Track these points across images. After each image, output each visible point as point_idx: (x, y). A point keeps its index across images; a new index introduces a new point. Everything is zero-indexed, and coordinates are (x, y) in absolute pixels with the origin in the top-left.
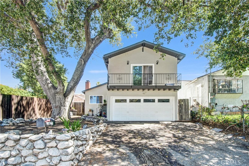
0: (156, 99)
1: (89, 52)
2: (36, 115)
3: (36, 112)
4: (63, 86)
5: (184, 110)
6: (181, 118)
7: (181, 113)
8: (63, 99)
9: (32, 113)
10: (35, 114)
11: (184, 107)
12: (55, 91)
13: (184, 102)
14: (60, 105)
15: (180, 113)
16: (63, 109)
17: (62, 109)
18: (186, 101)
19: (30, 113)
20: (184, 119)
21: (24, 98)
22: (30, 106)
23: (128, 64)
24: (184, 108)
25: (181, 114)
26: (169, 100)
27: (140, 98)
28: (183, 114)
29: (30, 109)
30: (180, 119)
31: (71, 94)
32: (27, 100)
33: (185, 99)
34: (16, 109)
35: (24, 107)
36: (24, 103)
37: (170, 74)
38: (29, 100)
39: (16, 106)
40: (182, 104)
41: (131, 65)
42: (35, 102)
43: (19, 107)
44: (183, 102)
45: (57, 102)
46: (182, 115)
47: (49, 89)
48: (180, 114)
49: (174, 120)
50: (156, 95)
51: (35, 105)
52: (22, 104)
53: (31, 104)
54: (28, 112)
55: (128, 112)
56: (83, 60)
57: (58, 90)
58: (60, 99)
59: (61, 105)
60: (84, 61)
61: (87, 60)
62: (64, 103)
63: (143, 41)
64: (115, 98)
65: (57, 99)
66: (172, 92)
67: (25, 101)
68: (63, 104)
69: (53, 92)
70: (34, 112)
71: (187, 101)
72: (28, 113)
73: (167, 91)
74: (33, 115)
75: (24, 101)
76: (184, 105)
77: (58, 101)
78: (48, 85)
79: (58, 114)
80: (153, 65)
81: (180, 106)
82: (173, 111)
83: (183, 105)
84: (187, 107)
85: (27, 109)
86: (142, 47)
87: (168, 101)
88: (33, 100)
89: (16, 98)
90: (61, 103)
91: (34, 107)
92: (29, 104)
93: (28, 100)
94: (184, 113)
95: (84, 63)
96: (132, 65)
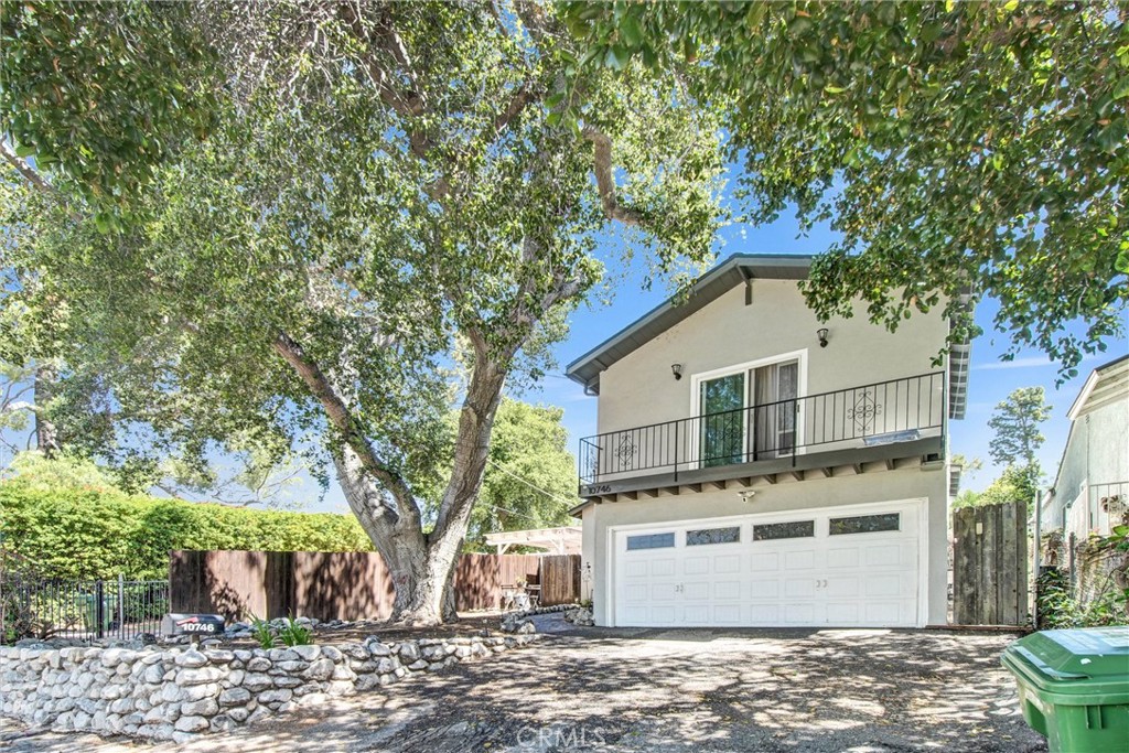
0: (821, 517)
1: (489, 375)
2: (376, 607)
3: (377, 600)
4: (411, 510)
5: (988, 568)
6: (971, 611)
7: (971, 584)
8: (418, 552)
9: (362, 601)
10: (373, 603)
11: (988, 549)
12: (392, 528)
13: (990, 521)
14: (411, 573)
15: (966, 585)
16: (423, 585)
17: (419, 587)
18: (1009, 516)
19: (357, 603)
20: (986, 615)
21: (335, 558)
22: (354, 580)
23: (678, 377)
24: (992, 554)
25: (971, 590)
26: (896, 516)
27: (735, 520)
28: (984, 586)
29: (356, 591)
30: (961, 615)
31: (449, 533)
32: (343, 564)
33: (1000, 506)
34: (310, 591)
35: (334, 585)
36: (336, 571)
37: (872, 389)
38: (352, 561)
39: (309, 582)
40: (977, 536)
41: (693, 377)
42: (374, 567)
43: (319, 585)
44: (984, 522)
45: (402, 565)
46: (973, 597)
47: (373, 524)
48: (962, 590)
49: (924, 622)
50: (817, 501)
51: (372, 576)
52: (326, 576)
53: (357, 574)
54: (348, 599)
55: (680, 589)
56: (471, 409)
57: (400, 525)
58: (410, 553)
59: (414, 572)
60: (476, 412)
61: (486, 405)
62: (426, 564)
63: (731, 258)
64: (628, 530)
65: (402, 554)
66: (910, 474)
67: (338, 566)
68: (419, 569)
69: (386, 532)
70: (371, 597)
71: (1014, 515)
72: (351, 602)
73: (879, 476)
74: (369, 608)
75: (335, 566)
76: (988, 538)
77: (403, 560)
78: (370, 514)
79: (409, 603)
80: (803, 356)
81: (967, 548)
82: (918, 574)
83: (982, 536)
84: (1009, 549)
85: (347, 590)
86: (743, 285)
87: (889, 523)
88: (367, 561)
89: (309, 560)
90: (414, 567)
91: (370, 584)
92: (350, 574)
93: (349, 564)
94: (990, 582)
95: (478, 416)
96: (696, 380)
